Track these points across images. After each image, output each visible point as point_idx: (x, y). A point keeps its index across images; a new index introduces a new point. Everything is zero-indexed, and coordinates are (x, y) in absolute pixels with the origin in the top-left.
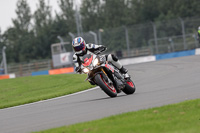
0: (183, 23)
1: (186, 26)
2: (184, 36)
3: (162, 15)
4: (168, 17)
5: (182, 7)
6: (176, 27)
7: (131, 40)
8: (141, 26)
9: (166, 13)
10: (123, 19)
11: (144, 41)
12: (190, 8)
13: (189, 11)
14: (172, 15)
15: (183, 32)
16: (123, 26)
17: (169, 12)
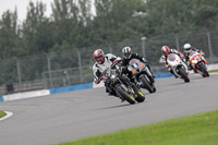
0: (79, 54)
1: (83, 57)
2: (80, 68)
3: (56, 45)
4: (62, 47)
5: (79, 36)
6: (71, 59)
7: (23, 72)
8: (35, 58)
9: (60, 44)
10: (14, 49)
11: (37, 74)
12: (87, 37)
13: (85, 40)
14: (68, 45)
15: (80, 63)
16: (14, 58)
17: (64, 41)
